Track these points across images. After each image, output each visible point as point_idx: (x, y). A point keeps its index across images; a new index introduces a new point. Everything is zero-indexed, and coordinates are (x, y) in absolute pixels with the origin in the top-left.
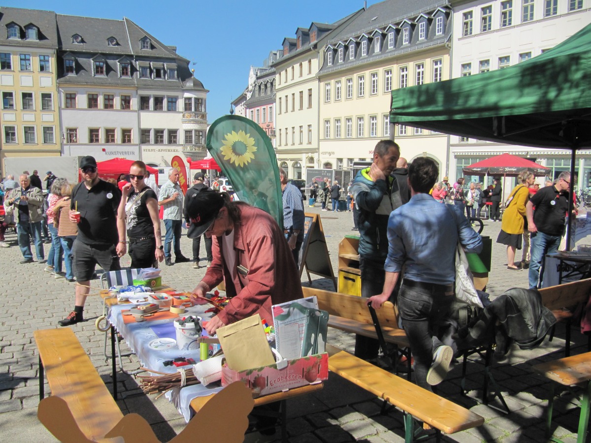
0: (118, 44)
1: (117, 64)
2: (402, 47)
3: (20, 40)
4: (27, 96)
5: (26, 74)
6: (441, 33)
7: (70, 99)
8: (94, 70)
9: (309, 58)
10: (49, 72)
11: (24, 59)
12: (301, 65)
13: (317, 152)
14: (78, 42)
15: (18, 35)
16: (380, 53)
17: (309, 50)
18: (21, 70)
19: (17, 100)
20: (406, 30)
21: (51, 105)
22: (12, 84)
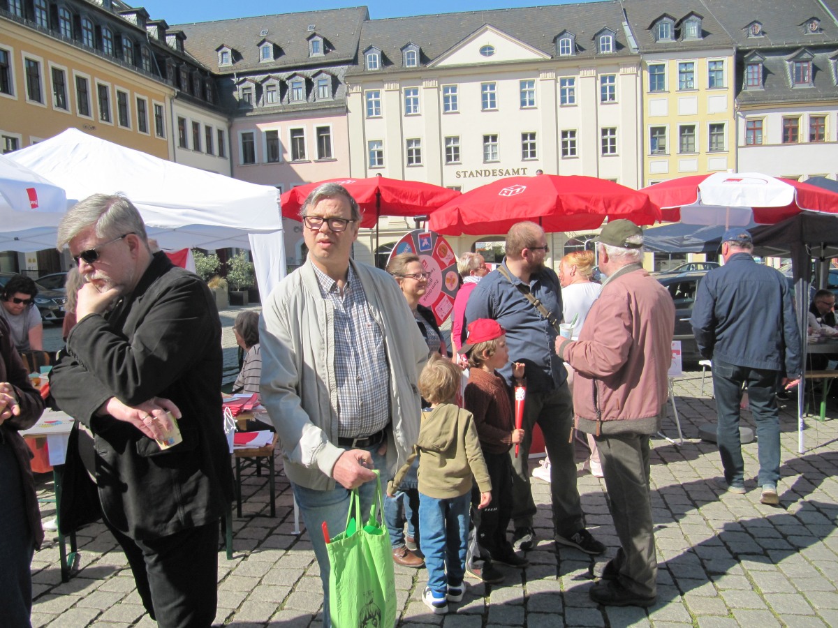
0: (821, 30)
1: (828, 62)
3: (674, 41)
4: (687, 130)
5: (688, 94)
7: (754, 128)
8: (792, 78)
10: (723, 88)
11: (686, 72)
14: (756, 35)
15: (671, 34)
18: (680, 89)
19: (672, 139)
21: (723, 143)
22: (665, 113)
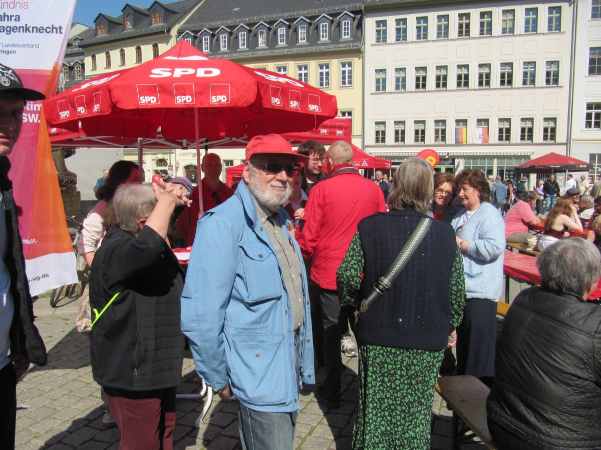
2: (297, 44)
6: (349, 36)
9: (155, 42)
12: (139, 49)
13: (173, 153)
16: (267, 47)
17: (163, 32)
20: (301, 28)
